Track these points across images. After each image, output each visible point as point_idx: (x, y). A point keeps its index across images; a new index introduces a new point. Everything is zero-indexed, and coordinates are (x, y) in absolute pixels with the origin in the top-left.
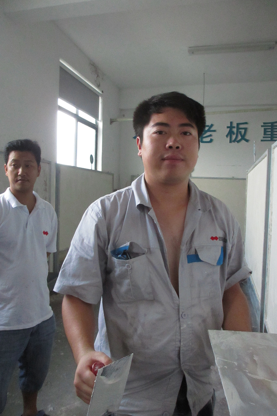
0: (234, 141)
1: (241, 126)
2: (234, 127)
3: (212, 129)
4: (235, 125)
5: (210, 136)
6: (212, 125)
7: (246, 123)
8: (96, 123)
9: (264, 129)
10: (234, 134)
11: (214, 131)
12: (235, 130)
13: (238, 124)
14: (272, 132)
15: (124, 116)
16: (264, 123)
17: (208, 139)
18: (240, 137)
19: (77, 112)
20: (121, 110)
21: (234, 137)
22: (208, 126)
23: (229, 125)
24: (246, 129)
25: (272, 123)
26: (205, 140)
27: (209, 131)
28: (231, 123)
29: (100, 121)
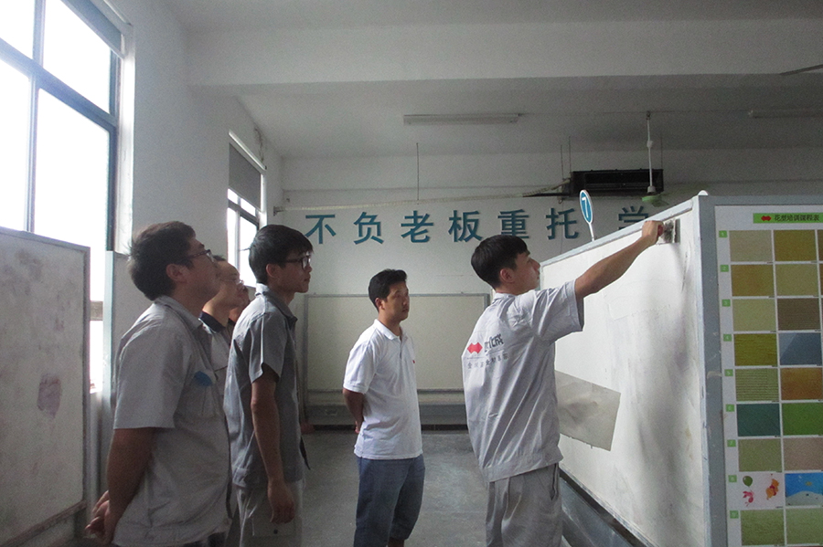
0: (461, 239)
1: (470, 217)
2: (460, 219)
3: (427, 222)
4: (460, 215)
5: (426, 231)
6: (427, 216)
7: (477, 213)
8: (257, 214)
9: (503, 221)
10: (460, 229)
11: (431, 224)
12: (461, 223)
13: (465, 214)
14: (513, 224)
15: (288, 200)
16: (502, 213)
17: (423, 237)
18: (468, 234)
19: (239, 202)
20: (285, 192)
21: (460, 233)
22: (421, 217)
23: (453, 216)
24: (476, 222)
25: (513, 213)
26: (417, 238)
27: (423, 224)
28: (455, 212)
29: (263, 212)
